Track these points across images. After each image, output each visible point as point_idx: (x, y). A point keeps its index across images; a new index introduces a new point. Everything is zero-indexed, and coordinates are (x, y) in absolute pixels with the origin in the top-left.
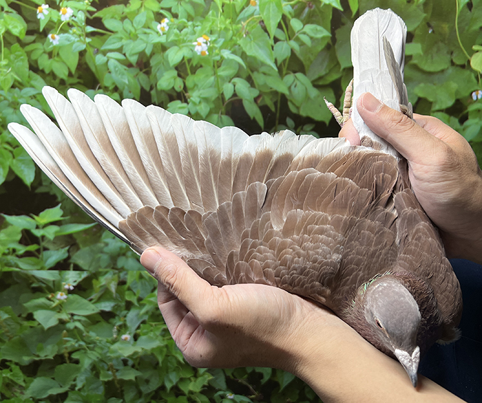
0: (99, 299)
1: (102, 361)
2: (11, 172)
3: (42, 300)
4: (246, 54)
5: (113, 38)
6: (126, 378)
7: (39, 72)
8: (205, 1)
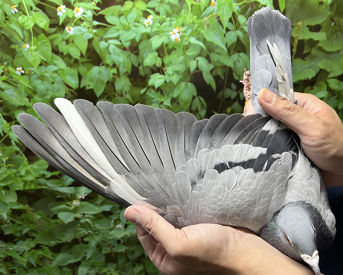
0: (102, 204)
1: (103, 241)
3: (63, 206)
4: (206, 40)
5: (113, 30)
6: (119, 251)
7: (59, 54)
8: (179, 3)
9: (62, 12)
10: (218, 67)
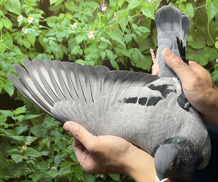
0: (42, 150)
2: (3, 90)
3: (15, 150)
4: (111, 39)
5: (52, 31)
7: (18, 45)
8: (93, 15)
9: (21, 19)
10: (120, 57)
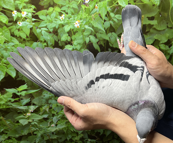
0: (43, 114)
1: (45, 133)
2: (7, 73)
3: (22, 116)
4: (94, 26)
5: (43, 23)
6: (53, 138)
7: (15, 37)
8: (78, 7)
9: (15, 14)
10: (101, 40)
